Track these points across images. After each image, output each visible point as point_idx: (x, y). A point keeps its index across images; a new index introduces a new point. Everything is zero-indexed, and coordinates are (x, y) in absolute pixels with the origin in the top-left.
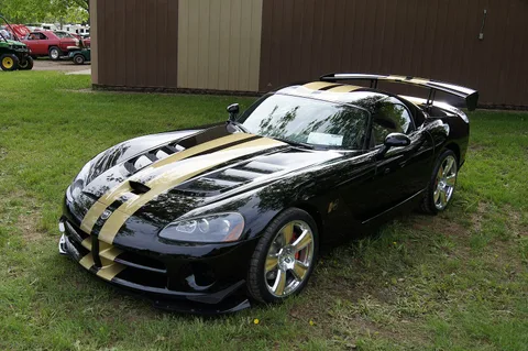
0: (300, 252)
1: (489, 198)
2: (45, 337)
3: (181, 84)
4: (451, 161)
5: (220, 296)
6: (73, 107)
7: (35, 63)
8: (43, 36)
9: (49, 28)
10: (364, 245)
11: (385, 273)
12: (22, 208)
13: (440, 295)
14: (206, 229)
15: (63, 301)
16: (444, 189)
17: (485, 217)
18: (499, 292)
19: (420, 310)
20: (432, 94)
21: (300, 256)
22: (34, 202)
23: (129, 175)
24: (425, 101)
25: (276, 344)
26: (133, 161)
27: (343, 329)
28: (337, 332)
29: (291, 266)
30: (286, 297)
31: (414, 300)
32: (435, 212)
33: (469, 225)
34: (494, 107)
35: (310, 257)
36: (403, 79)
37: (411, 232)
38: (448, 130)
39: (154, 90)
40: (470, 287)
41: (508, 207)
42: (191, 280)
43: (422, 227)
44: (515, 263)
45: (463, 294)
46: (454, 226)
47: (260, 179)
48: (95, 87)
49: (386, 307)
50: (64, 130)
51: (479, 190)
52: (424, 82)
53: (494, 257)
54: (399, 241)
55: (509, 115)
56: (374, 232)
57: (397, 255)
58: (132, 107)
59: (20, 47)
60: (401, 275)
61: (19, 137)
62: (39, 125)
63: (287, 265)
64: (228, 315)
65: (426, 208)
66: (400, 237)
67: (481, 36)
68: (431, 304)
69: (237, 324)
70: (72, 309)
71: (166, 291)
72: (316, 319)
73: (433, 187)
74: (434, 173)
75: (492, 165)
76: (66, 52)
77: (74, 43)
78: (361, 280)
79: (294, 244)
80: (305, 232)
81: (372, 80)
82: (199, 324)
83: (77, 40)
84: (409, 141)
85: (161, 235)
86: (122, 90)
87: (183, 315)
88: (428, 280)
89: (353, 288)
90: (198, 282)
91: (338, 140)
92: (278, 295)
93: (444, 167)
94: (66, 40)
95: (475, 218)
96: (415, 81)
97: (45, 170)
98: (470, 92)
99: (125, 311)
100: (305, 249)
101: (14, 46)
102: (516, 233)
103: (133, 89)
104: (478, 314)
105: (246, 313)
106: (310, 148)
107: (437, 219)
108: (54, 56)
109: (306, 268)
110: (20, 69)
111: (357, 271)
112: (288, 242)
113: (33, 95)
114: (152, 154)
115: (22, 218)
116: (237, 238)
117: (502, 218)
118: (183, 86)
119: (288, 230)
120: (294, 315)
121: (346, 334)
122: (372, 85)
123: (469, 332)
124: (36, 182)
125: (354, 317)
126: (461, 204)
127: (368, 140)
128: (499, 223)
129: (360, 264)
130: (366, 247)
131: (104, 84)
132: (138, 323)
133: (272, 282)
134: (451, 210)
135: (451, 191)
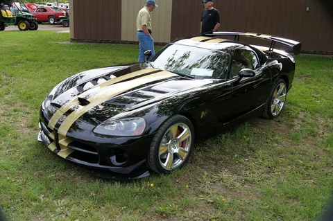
0: (183, 142)
1: (306, 109)
2: (23, 193)
3: (123, 38)
4: (283, 86)
5: (130, 169)
6: (57, 52)
7: (40, 26)
8: (45, 10)
9: (50, 5)
10: (226, 137)
11: (236, 156)
12: (20, 113)
13: (270, 170)
14: (123, 128)
15: (37, 170)
16: (278, 103)
17: (303, 121)
18: (307, 169)
19: (256, 179)
20: (273, 44)
21: (183, 144)
22: (28, 110)
23: (79, 94)
24: (268, 49)
25: (163, 199)
26: (83, 85)
27: (207, 190)
28: (203, 193)
29: (176, 151)
30: (173, 170)
31: (253, 173)
32: (271, 117)
33: (293, 126)
34: (315, 53)
35: (189, 145)
36: (255, 35)
37: (256, 130)
38: (281, 67)
39: (107, 42)
40: (289, 165)
41: (318, 115)
42: (113, 158)
43: (263, 127)
44: (320, 151)
45: (284, 169)
46: (282, 126)
47: (158, 97)
48: (72, 40)
49: (235, 177)
50: (50, 66)
51: (301, 104)
52: (268, 37)
53: (306, 146)
54: (247, 136)
55: (323, 58)
56: (232, 130)
57: (246, 144)
58: (93, 52)
59: (30, 16)
60: (247, 157)
61: (24, 71)
62: (36, 63)
63: (174, 150)
64: (136, 180)
65: (266, 115)
66: (248, 133)
67: (308, 9)
68: (264, 176)
69: (141, 186)
70: (41, 175)
71: (97, 165)
72: (190, 184)
73: (271, 101)
74: (271, 94)
75: (310, 89)
76: (58, 20)
77: (63, 14)
78: (222, 159)
79: (179, 137)
80: (185, 130)
81: (236, 35)
82: (117, 186)
83: (65, 12)
84: (254, 74)
85: (94, 131)
86: (89, 42)
87: (108, 180)
88: (263, 160)
89: (216, 164)
90: (118, 160)
91: (210, 73)
92: (168, 168)
93: (278, 90)
94: (58, 12)
95: (296, 122)
96: (263, 36)
97: (36, 90)
98: (296, 43)
99: (74, 177)
100: (186, 140)
101: (26, 16)
102: (321, 131)
103: (95, 41)
104: (293, 182)
105: (147, 179)
106: (192, 78)
107: (272, 122)
108: (52, 22)
109: (187, 152)
110: (30, 29)
111: (219, 154)
112: (174, 136)
113: (34, 45)
114: (95, 81)
115: (20, 119)
116: (140, 134)
117: (313, 121)
118: (124, 40)
119: (174, 129)
120: (177, 181)
121: (208, 194)
122: (236, 39)
123: (286, 194)
124: (30, 97)
125: (214, 182)
126: (288, 113)
127: (229, 72)
128: (311, 125)
129: (221, 150)
130: (226, 139)
131: (78, 38)
132: (80, 184)
133: (164, 161)
134: (282, 117)
135: (282, 105)
